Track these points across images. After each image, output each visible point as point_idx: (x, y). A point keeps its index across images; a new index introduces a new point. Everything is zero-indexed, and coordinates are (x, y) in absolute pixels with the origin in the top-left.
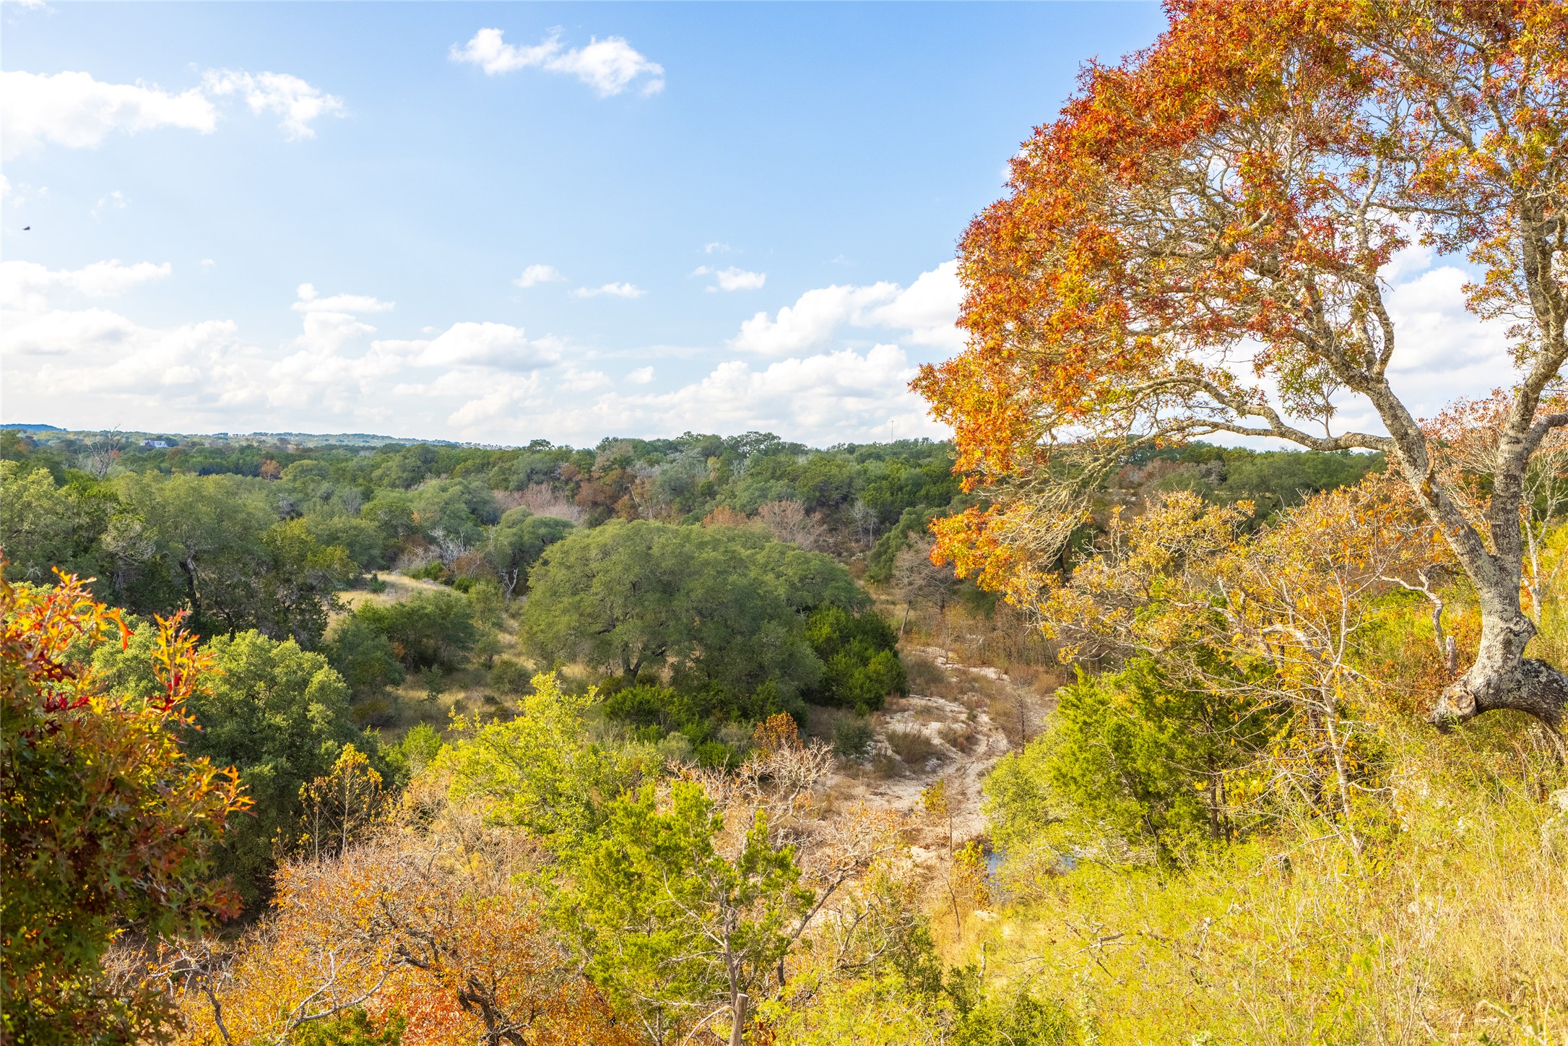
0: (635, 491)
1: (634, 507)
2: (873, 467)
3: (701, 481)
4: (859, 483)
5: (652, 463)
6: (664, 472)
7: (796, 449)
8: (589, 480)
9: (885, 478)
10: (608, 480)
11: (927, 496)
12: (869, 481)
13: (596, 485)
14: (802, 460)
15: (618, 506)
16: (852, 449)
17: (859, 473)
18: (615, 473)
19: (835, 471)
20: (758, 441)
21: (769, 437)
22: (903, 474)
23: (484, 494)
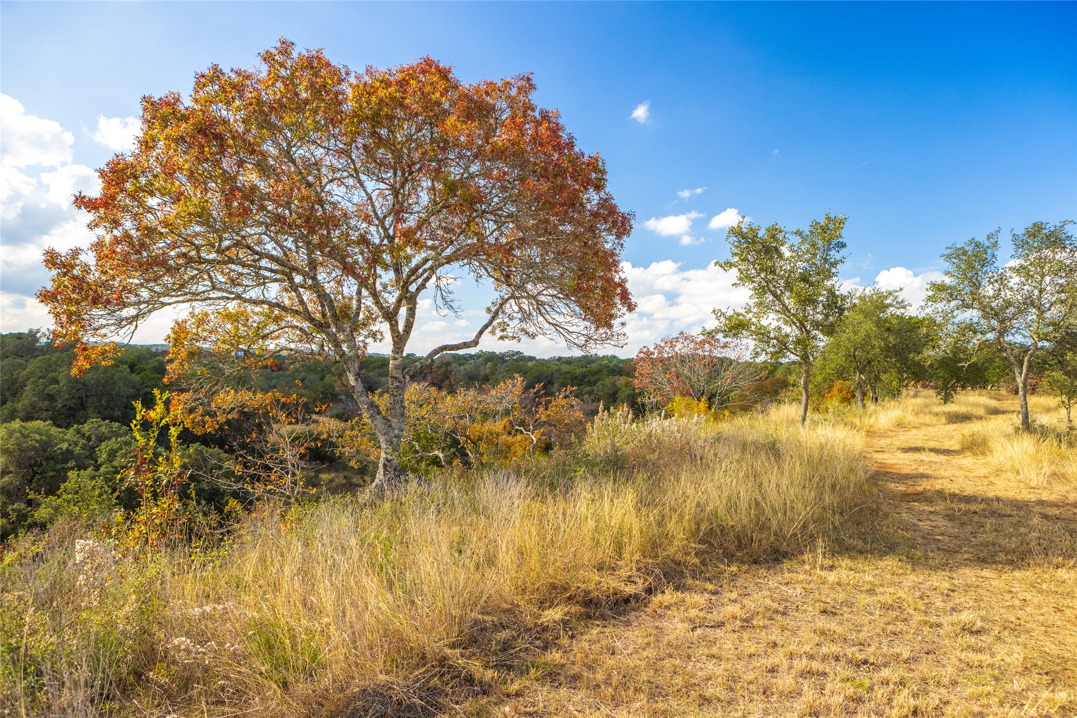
0: (452, 378)
1: (451, 385)
2: (565, 367)
3: (482, 373)
4: (556, 375)
5: (460, 365)
6: (465, 369)
7: (531, 359)
8: (431, 373)
9: (568, 373)
10: (440, 372)
11: (588, 382)
12: (561, 374)
13: (433, 375)
14: (530, 364)
15: (444, 384)
16: (560, 359)
17: (557, 370)
18: (443, 369)
19: (545, 369)
20: (513, 355)
21: (518, 353)
22: (578, 371)
23: (376, 379)
